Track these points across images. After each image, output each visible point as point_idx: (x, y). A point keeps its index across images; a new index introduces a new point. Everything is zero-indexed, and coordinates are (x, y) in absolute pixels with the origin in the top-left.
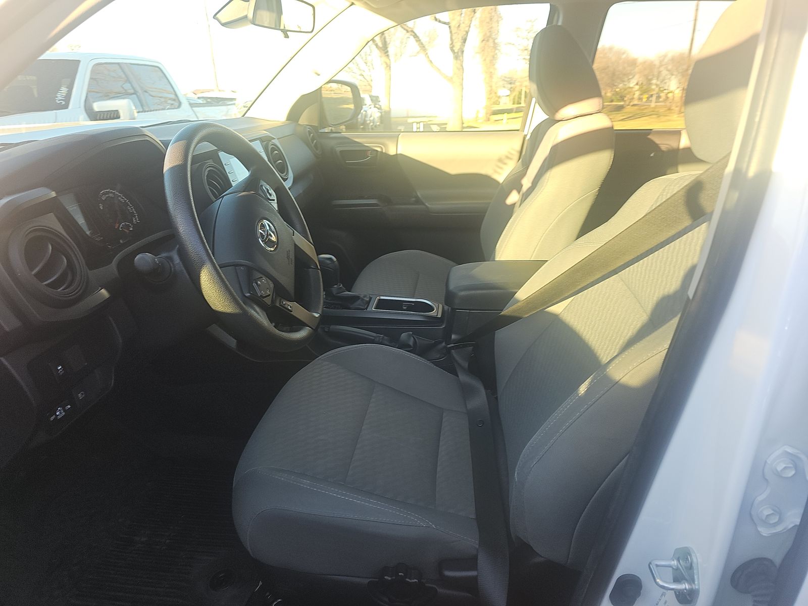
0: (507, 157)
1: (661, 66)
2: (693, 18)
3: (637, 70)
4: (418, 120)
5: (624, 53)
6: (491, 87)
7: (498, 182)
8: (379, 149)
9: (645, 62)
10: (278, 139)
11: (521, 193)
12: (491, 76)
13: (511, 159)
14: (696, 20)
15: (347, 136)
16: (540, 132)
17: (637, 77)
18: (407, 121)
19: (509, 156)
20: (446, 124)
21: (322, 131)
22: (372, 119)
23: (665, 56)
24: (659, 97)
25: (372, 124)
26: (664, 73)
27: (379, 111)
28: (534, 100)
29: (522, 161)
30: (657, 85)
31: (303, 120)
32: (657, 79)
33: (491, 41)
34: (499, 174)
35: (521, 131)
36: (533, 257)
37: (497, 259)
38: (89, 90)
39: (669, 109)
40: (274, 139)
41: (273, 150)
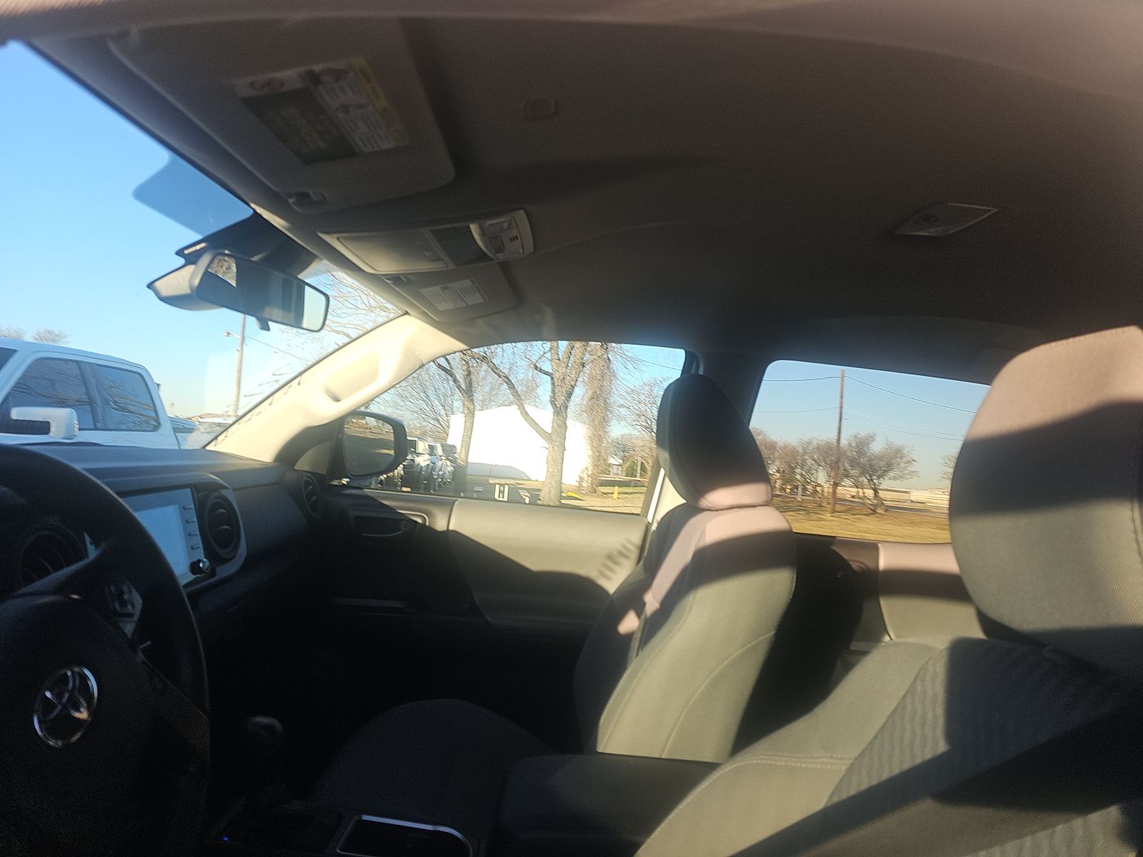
0: (621, 554)
1: (805, 453)
2: (838, 406)
3: (776, 454)
4: (502, 481)
5: (759, 434)
6: (599, 452)
7: (605, 592)
8: (420, 521)
9: (785, 447)
10: (234, 490)
11: (643, 617)
12: (600, 439)
13: (626, 557)
14: (841, 408)
15: (371, 495)
16: (673, 524)
17: (777, 463)
18: (488, 481)
19: (625, 552)
20: (540, 490)
21: (335, 483)
22: (441, 473)
23: (809, 443)
24: (805, 489)
25: (440, 480)
26: (810, 462)
27: (453, 464)
28: (662, 472)
29: (644, 563)
30: (802, 475)
31: (303, 464)
32: (802, 469)
33: (602, 400)
34: (608, 578)
35: (643, 516)
36: (665, 753)
37: (600, 749)
38: (15, 389)
39: (820, 506)
40: (226, 488)
41: (216, 506)
